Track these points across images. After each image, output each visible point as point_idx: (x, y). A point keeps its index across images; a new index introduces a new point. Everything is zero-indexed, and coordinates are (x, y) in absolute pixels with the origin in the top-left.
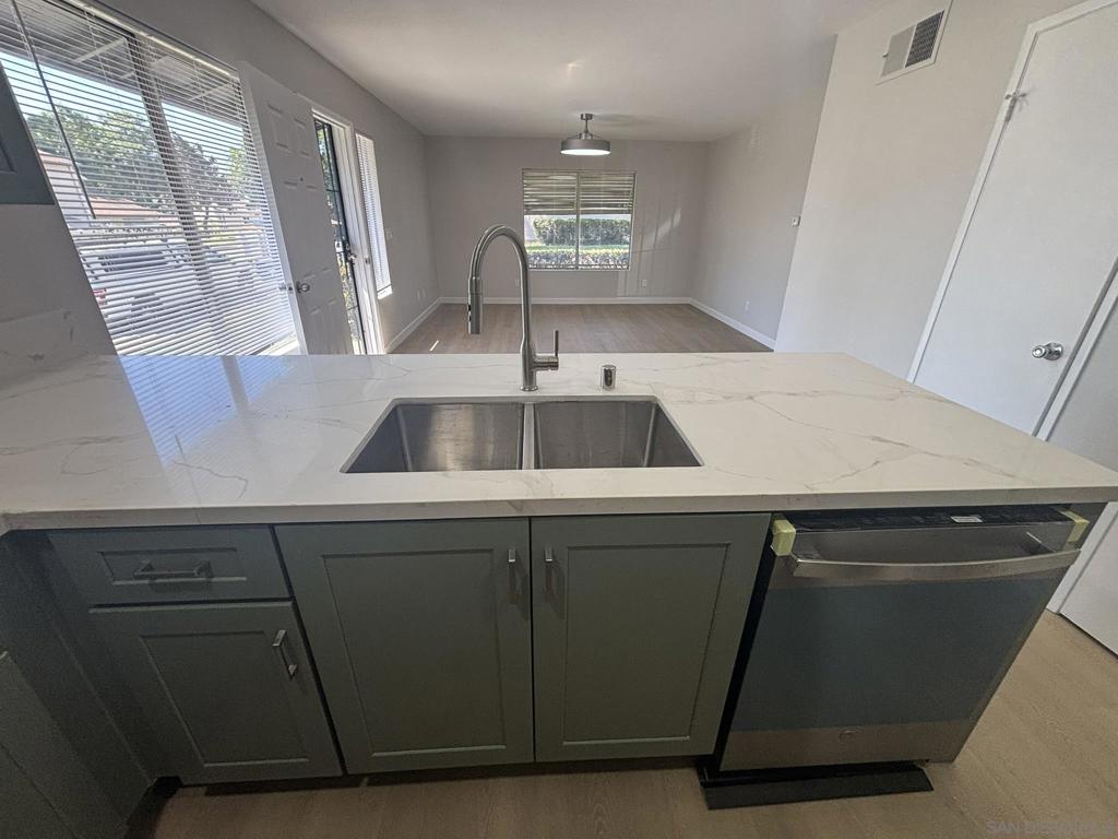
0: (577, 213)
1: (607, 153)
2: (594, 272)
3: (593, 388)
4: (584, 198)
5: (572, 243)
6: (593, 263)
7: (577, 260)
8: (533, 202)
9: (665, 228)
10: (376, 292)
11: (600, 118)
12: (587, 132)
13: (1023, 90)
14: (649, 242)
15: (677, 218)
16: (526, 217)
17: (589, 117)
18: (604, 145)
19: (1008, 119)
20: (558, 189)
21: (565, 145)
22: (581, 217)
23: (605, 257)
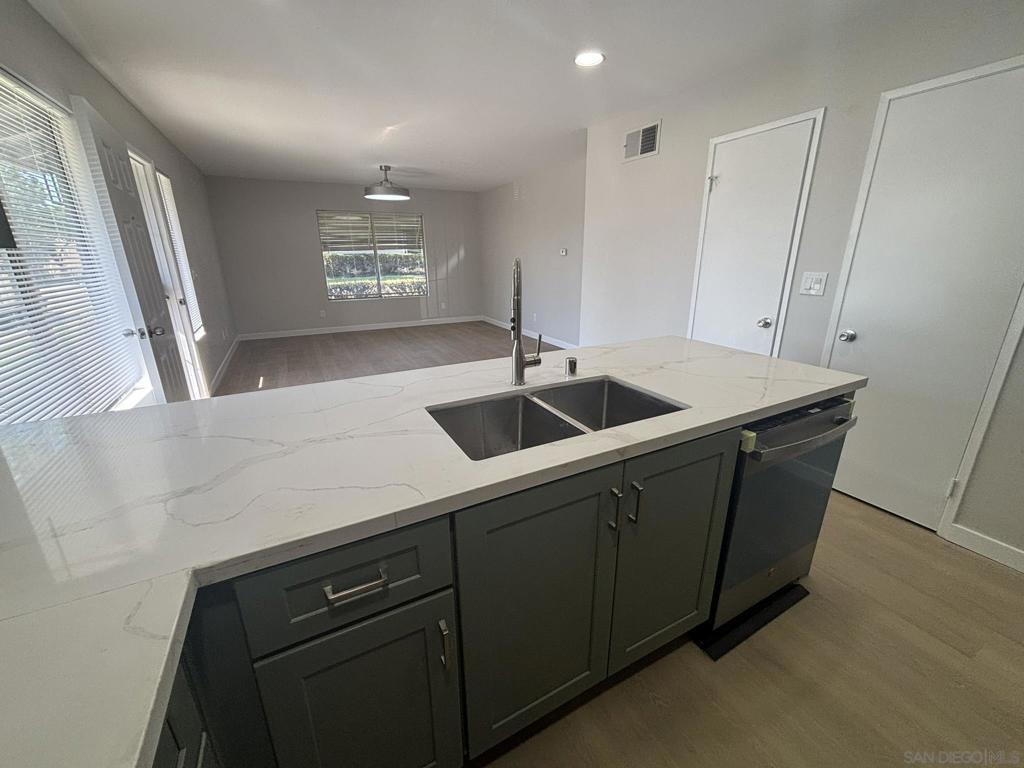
0: (374, 248)
1: (408, 198)
2: (393, 299)
3: (562, 377)
4: (378, 236)
5: (372, 274)
6: (391, 291)
7: (379, 290)
8: (328, 239)
9: (453, 262)
10: (193, 333)
11: (397, 170)
12: (387, 180)
13: (715, 174)
14: (442, 272)
15: (462, 253)
16: (324, 253)
17: (388, 168)
18: (405, 192)
19: (710, 190)
20: (353, 228)
21: (368, 191)
22: (379, 252)
23: (402, 286)
